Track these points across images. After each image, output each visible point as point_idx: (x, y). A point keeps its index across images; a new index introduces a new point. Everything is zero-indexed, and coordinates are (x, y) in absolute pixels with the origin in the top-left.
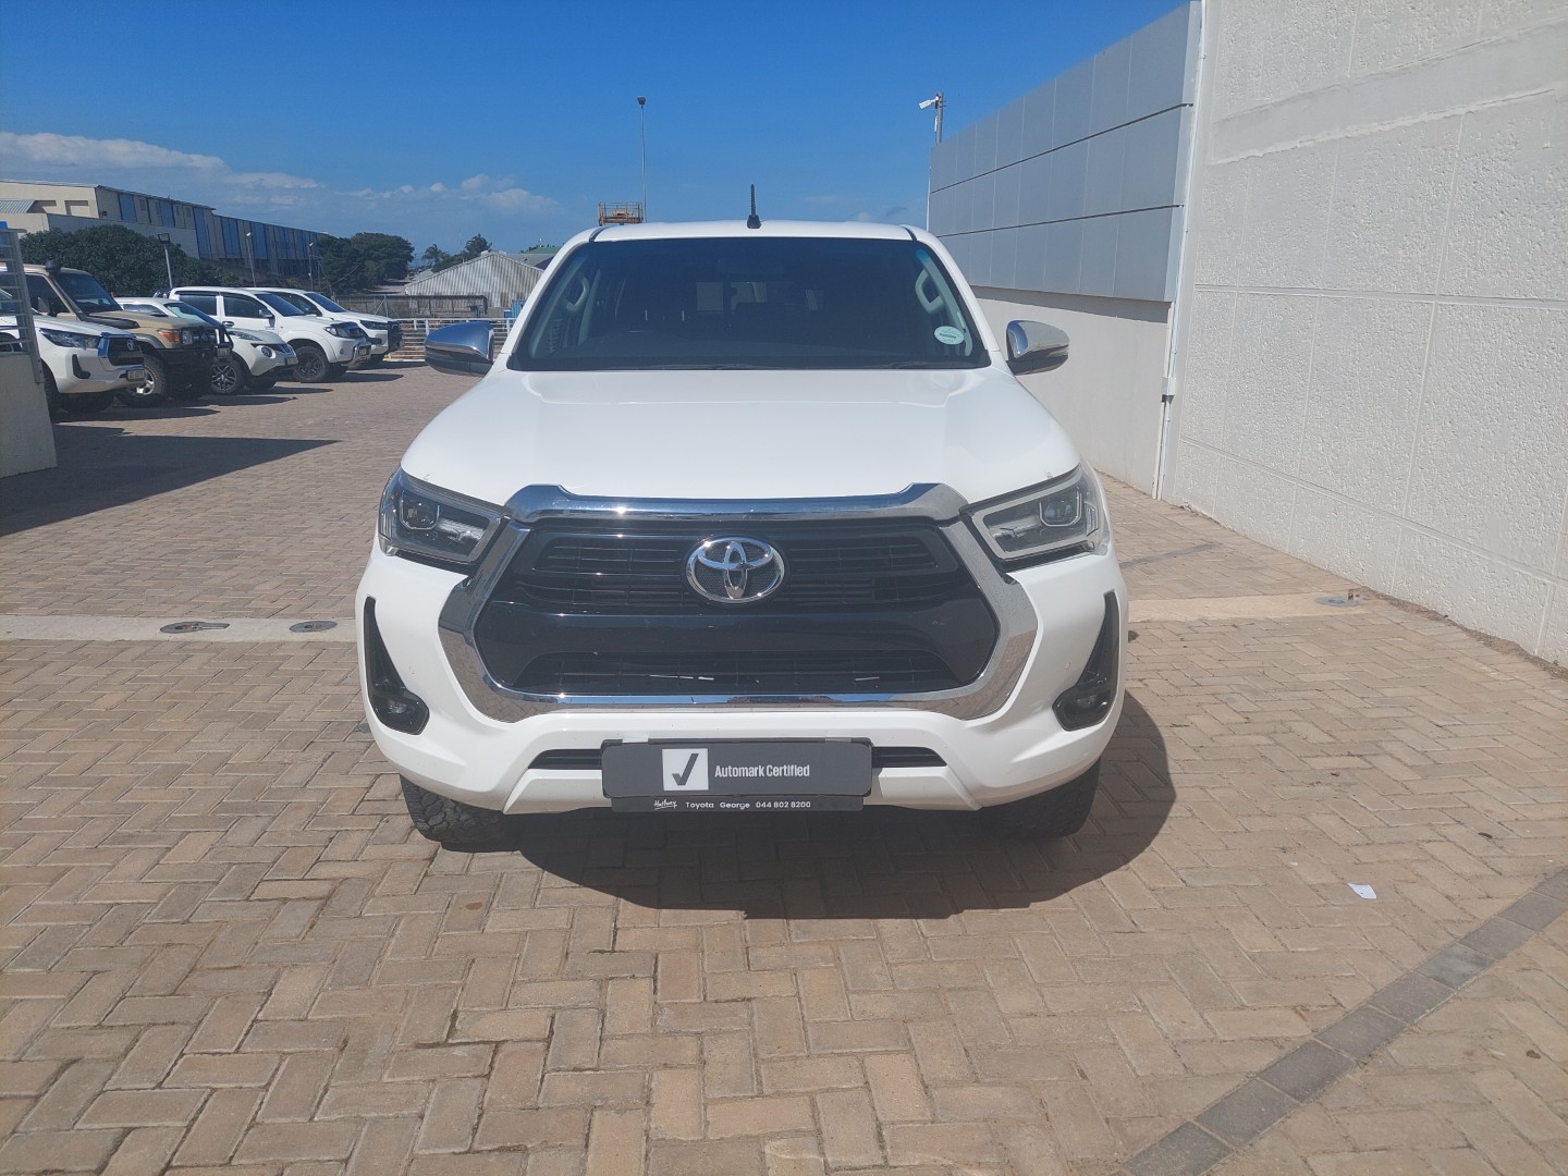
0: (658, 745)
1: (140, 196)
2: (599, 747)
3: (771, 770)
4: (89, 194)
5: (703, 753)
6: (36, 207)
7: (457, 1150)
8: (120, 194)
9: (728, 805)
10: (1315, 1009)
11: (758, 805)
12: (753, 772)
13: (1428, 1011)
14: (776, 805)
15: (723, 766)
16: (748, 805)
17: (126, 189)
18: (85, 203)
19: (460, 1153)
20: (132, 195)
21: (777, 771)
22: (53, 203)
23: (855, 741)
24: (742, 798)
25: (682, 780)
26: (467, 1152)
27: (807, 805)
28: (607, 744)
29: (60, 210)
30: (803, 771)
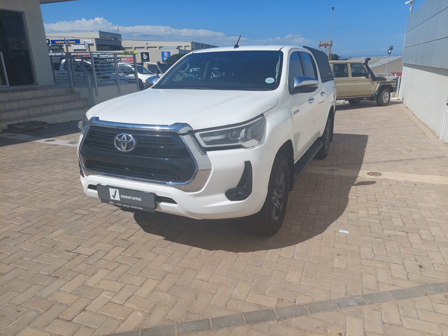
0: (108, 187)
1: (201, 44)
2: (96, 185)
3: (133, 198)
4: (190, 44)
5: (118, 190)
6: (178, 48)
7: (47, 274)
8: (197, 44)
9: (125, 205)
10: (285, 301)
11: (131, 207)
12: (129, 198)
13: (321, 312)
14: (135, 207)
15: (123, 195)
16: (129, 206)
17: (198, 42)
18: (189, 46)
19: (47, 275)
20: (199, 44)
21: (134, 198)
22: (182, 47)
23: (150, 193)
24: (127, 204)
25: (114, 197)
26: (49, 275)
27: (142, 209)
28: (99, 185)
29: (183, 48)
30: (140, 199)
